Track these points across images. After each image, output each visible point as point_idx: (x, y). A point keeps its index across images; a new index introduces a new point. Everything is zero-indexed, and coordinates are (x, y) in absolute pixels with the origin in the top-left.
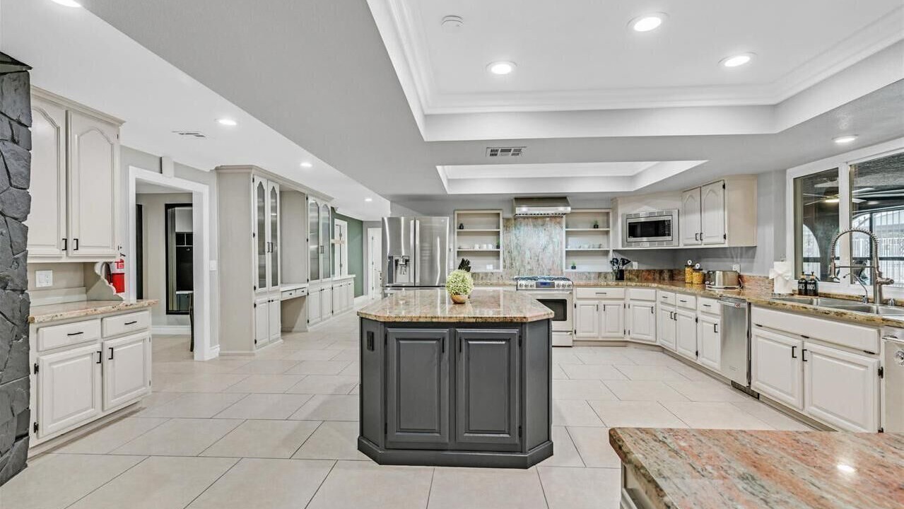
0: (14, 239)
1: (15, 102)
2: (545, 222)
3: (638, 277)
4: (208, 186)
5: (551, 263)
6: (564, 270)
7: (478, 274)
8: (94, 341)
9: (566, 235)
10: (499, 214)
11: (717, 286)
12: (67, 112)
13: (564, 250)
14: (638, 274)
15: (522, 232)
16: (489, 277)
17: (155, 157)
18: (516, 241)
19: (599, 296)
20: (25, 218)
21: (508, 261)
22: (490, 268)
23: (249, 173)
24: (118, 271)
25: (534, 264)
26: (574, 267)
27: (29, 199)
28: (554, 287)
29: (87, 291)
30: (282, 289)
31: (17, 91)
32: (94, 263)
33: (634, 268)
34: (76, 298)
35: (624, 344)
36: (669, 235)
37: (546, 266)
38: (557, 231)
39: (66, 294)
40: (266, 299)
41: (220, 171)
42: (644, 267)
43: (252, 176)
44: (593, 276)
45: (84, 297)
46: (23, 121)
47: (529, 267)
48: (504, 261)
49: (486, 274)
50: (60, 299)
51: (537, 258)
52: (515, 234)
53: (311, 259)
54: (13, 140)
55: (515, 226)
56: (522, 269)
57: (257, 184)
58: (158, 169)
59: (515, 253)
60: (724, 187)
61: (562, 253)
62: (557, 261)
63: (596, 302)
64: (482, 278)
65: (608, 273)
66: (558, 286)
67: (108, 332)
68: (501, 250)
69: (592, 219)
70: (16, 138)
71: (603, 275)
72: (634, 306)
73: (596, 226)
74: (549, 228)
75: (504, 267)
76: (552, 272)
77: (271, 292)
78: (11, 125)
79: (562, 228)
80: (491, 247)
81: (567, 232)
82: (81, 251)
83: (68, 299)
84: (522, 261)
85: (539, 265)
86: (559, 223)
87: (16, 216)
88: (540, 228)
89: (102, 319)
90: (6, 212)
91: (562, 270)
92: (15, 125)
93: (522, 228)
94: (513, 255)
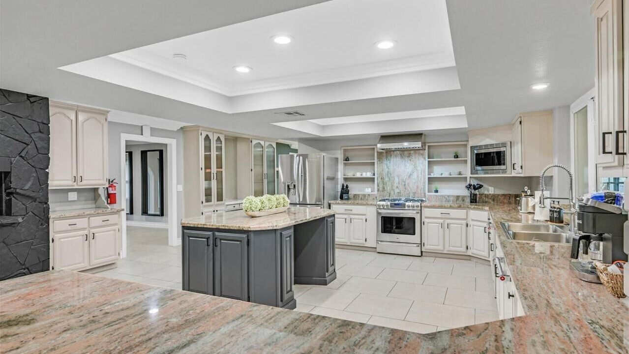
0: (40, 178)
1: (40, 114)
2: (410, 154)
3: (494, 200)
4: (175, 140)
5: (416, 187)
6: (427, 193)
7: (358, 195)
8: (84, 229)
9: (428, 164)
10: (374, 148)
11: (523, 211)
12: (76, 111)
13: (427, 176)
14: (494, 198)
15: (392, 163)
16: (366, 198)
17: (139, 126)
18: (387, 170)
19: (444, 216)
20: (47, 168)
21: (381, 186)
22: (368, 191)
23: (199, 130)
24: (112, 192)
25: (401, 187)
26: (436, 191)
27: (49, 158)
28: (405, 207)
29: (96, 202)
30: (227, 204)
31: (42, 109)
32: (98, 188)
33: (490, 193)
34: (90, 206)
35: (467, 258)
36: (504, 164)
37: (411, 190)
38: (421, 162)
39: (84, 204)
40: (212, 209)
41: (185, 129)
42: (499, 192)
43: (200, 132)
44: (451, 199)
45: (94, 206)
46: (45, 122)
47: (397, 191)
48: (378, 186)
49: (364, 196)
50: (80, 207)
51: (403, 183)
52: (387, 164)
53: (254, 183)
54: (40, 132)
55: (387, 157)
56: (392, 193)
57: (204, 136)
58: (140, 133)
59: (386, 179)
60: (521, 122)
61: (425, 179)
62: (421, 185)
63: (441, 221)
64: (361, 199)
65: (466, 196)
66: (409, 206)
67: (92, 225)
68: (376, 177)
69: (454, 150)
70: (42, 130)
71: (460, 199)
72: (473, 225)
73: (456, 156)
74: (414, 159)
75: (378, 190)
76: (416, 195)
77: (216, 205)
78: (38, 125)
79: (425, 158)
80: (369, 175)
81: (429, 161)
82: (84, 182)
83: (85, 206)
84: (392, 186)
85: (406, 189)
86: (422, 154)
87: (42, 167)
88: (406, 159)
89: (89, 218)
90: (36, 166)
91: (425, 194)
92: (41, 125)
93: (392, 159)
94: (385, 181)
